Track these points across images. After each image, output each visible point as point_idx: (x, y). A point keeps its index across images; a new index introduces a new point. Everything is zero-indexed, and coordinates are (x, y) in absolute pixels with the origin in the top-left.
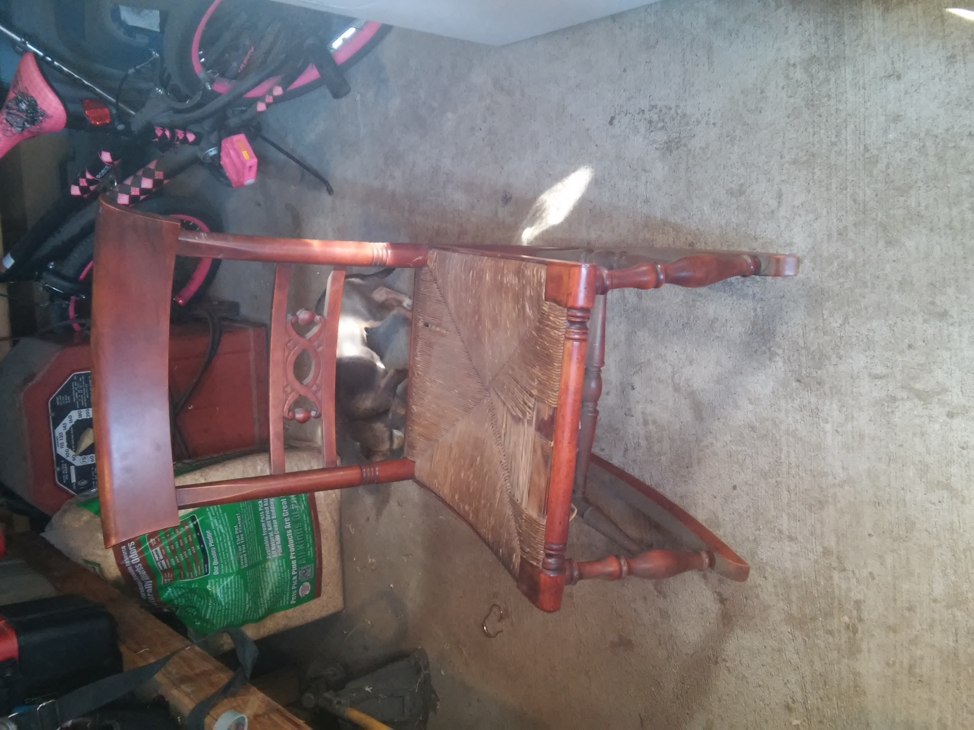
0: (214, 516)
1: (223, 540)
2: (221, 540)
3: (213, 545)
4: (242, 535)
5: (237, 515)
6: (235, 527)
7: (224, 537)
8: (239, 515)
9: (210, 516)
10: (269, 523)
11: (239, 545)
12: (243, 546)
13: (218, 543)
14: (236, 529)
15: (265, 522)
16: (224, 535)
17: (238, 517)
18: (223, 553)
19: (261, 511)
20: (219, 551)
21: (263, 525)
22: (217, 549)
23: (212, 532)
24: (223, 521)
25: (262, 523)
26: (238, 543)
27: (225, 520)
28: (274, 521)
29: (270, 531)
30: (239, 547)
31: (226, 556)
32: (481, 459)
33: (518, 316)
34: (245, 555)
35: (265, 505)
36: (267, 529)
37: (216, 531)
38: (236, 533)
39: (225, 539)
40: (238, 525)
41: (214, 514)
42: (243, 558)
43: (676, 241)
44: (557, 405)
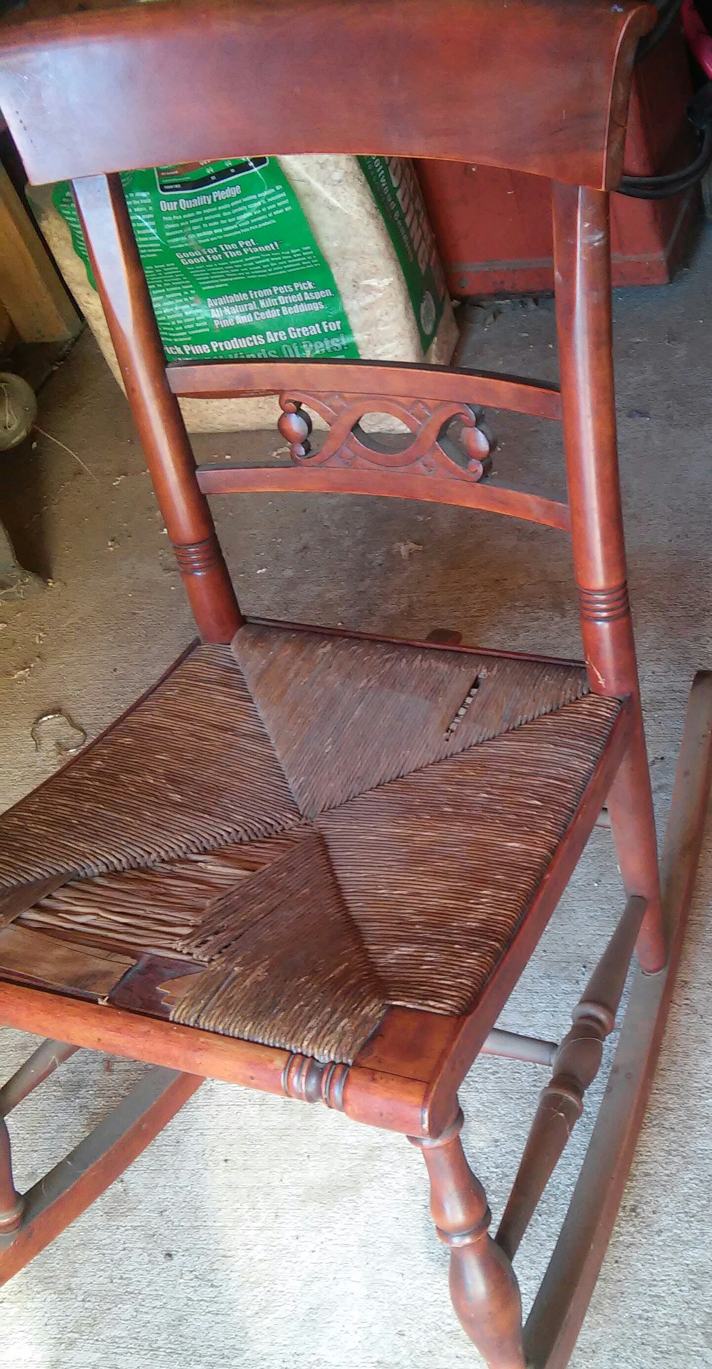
0: (265, 201)
1: (224, 218)
2: (225, 214)
3: (215, 200)
6: (251, 240)
10: (272, 302)
13: (220, 208)
14: (247, 243)
15: (274, 296)
16: (233, 219)
18: (201, 219)
20: (204, 211)
22: (207, 206)
23: (238, 197)
26: (221, 246)
27: (259, 222)
28: (278, 310)
29: (258, 304)
31: (195, 224)
32: (175, 804)
33: (400, 923)
34: (203, 260)
36: (261, 298)
37: (240, 205)
39: (225, 221)
41: (270, 200)
42: (198, 257)
43: (646, 1178)
44: (171, 1019)
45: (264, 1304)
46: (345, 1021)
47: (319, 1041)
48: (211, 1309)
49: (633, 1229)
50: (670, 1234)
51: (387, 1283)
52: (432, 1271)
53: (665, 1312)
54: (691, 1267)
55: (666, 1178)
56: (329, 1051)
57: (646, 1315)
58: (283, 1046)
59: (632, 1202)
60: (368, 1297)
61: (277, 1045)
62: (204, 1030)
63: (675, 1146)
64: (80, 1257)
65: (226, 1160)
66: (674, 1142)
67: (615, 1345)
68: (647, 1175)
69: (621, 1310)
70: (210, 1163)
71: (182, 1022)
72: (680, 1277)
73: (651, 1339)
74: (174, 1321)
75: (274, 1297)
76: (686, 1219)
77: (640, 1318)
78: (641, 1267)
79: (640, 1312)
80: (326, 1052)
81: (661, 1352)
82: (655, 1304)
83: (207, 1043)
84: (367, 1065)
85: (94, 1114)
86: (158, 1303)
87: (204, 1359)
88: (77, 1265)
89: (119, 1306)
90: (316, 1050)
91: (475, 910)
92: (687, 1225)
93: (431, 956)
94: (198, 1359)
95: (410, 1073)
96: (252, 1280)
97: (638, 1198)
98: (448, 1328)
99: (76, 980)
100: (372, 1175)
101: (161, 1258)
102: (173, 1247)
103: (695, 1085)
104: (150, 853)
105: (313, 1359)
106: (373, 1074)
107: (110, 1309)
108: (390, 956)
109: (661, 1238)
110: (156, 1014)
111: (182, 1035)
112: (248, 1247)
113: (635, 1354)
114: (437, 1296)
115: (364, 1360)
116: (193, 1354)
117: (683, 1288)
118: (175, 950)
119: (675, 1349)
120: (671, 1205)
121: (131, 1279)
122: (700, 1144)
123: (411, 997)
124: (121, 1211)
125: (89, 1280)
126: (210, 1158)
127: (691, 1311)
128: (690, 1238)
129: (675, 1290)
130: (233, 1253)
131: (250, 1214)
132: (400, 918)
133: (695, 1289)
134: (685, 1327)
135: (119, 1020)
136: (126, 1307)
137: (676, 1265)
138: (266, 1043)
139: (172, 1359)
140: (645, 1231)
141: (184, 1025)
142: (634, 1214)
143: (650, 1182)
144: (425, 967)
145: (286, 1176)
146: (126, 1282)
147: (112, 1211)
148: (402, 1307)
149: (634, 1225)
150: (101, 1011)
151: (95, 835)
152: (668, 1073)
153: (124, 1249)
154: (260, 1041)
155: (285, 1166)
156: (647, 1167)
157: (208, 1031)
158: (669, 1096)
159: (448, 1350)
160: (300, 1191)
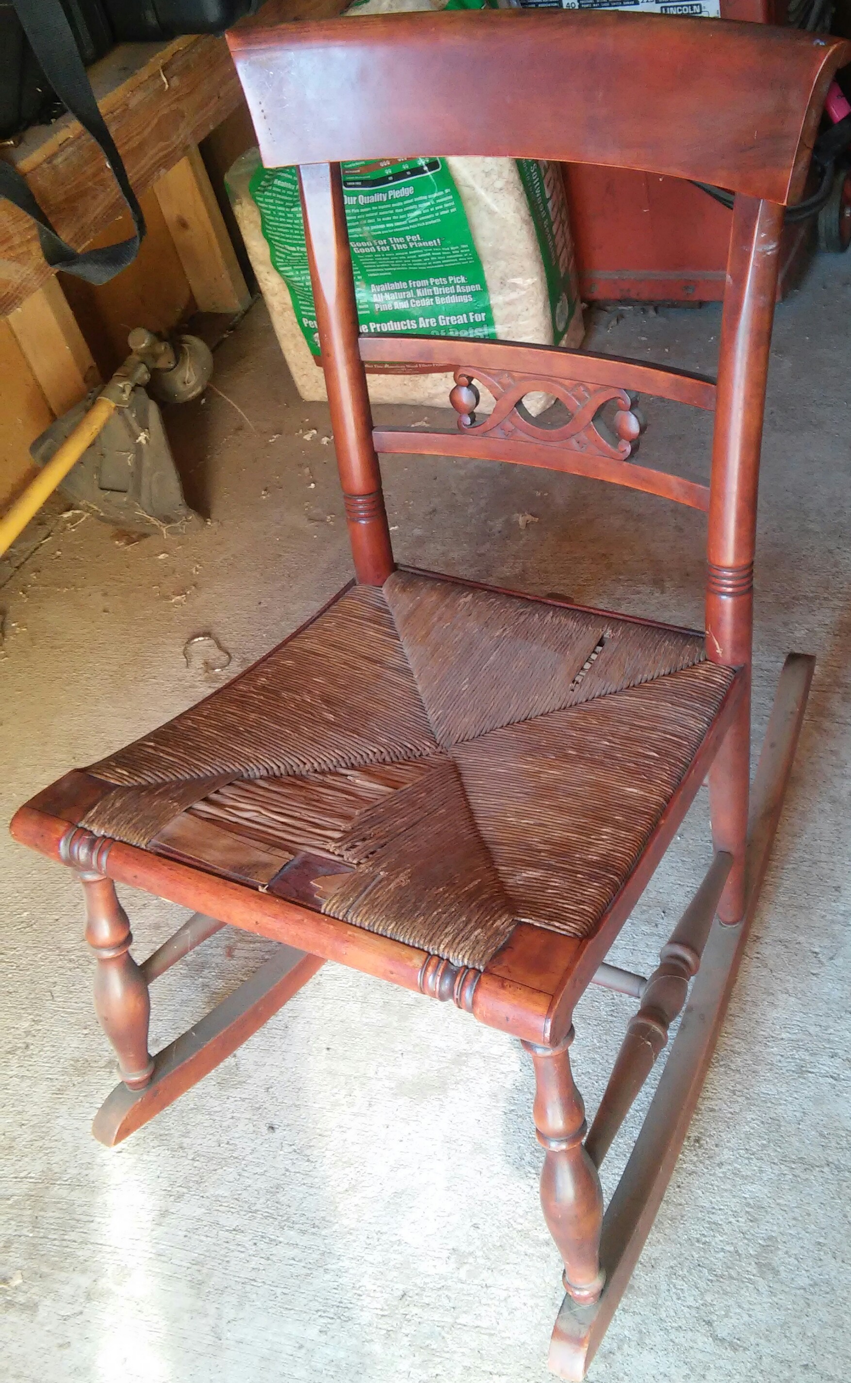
0: (435, 202)
1: (396, 214)
2: (397, 211)
3: (390, 198)
4: (405, 246)
5: (438, 240)
6: (418, 236)
7: (401, 217)
8: (438, 244)
9: (435, 195)
10: (429, 292)
11: (388, 241)
12: (388, 247)
13: (392, 205)
14: (413, 238)
15: (430, 286)
16: (404, 216)
17: (434, 241)
18: (376, 214)
19: (448, 280)
20: (380, 207)
21: (425, 282)
22: (382, 203)
23: (411, 196)
24: (428, 217)
25: (429, 280)
26: (391, 239)
27: (429, 220)
28: (432, 300)
29: (415, 294)
30: (385, 241)
31: (371, 218)
32: (328, 722)
33: (530, 849)
34: (373, 250)
35: (458, 286)
36: (419, 288)
37: (413, 204)
38: (408, 238)
39: (397, 217)
40: (421, 241)
41: (438, 201)
42: (369, 247)
43: (711, 1114)
44: (322, 911)
45: (353, 1182)
46: (479, 931)
47: (454, 946)
48: (305, 1182)
49: (695, 1159)
50: (730, 1168)
51: (466, 1178)
52: (508, 1173)
53: (721, 1239)
54: (749, 1200)
55: (729, 1115)
56: (464, 956)
57: (704, 1239)
58: (421, 947)
59: (696, 1134)
60: (448, 1189)
61: (416, 945)
62: (351, 924)
63: (739, 1087)
64: (192, 1120)
65: (328, 1049)
66: (739, 1083)
67: (673, 1263)
68: (712, 1110)
69: (681, 1231)
70: (314, 1049)
71: (332, 915)
72: (738, 1209)
73: (708, 1262)
74: (272, 1188)
75: (363, 1178)
76: (746, 1156)
77: (698, 1241)
78: (701, 1195)
79: (698, 1236)
80: (460, 956)
81: (716, 1275)
82: (712, 1230)
83: (354, 937)
84: (497, 973)
85: (214, 993)
86: (259, 1170)
87: (297, 1226)
88: (189, 1127)
89: (224, 1168)
90: (451, 954)
91: (597, 845)
92: (747, 1161)
93: (556, 882)
94: (291, 1225)
95: (536, 984)
96: (344, 1160)
97: (703, 1131)
98: (519, 1227)
99: (239, 868)
100: (458, 1078)
101: (264, 1129)
102: (276, 1122)
103: (762, 1033)
104: (305, 764)
105: (394, 1239)
106: (503, 982)
107: (215, 1170)
108: (518, 878)
109: (721, 1170)
110: (309, 905)
111: (332, 927)
112: (344, 1129)
113: (691, 1274)
114: (510, 1197)
115: (441, 1246)
116: (287, 1220)
117: (740, 1219)
118: (328, 851)
119: (729, 1274)
120: (733, 1141)
121: (236, 1145)
122: (764, 1088)
123: (539, 917)
124: (232, 1083)
125: (199, 1141)
126: (314, 1045)
127: (746, 1241)
128: (749, 1173)
129: (733, 1220)
130: (329, 1133)
131: (346, 1099)
132: (529, 845)
133: (751, 1221)
134: (739, 1255)
135: (276, 907)
136: (231, 1170)
137: (734, 1197)
138: (406, 942)
139: (268, 1222)
140: (707, 1162)
141: (334, 918)
142: (697, 1145)
143: (714, 1117)
144: (550, 891)
145: (381, 1069)
146: (231, 1147)
147: (223, 1082)
148: (479, 1203)
149: (696, 1155)
150: (261, 897)
151: (259, 743)
152: (737, 1019)
153: (232, 1118)
154: (401, 940)
155: (380, 1060)
156: (713, 1103)
157: (355, 926)
158: (737, 1040)
159: (519, 1247)
160: (393, 1085)
